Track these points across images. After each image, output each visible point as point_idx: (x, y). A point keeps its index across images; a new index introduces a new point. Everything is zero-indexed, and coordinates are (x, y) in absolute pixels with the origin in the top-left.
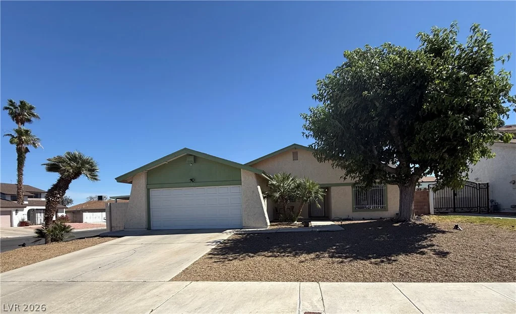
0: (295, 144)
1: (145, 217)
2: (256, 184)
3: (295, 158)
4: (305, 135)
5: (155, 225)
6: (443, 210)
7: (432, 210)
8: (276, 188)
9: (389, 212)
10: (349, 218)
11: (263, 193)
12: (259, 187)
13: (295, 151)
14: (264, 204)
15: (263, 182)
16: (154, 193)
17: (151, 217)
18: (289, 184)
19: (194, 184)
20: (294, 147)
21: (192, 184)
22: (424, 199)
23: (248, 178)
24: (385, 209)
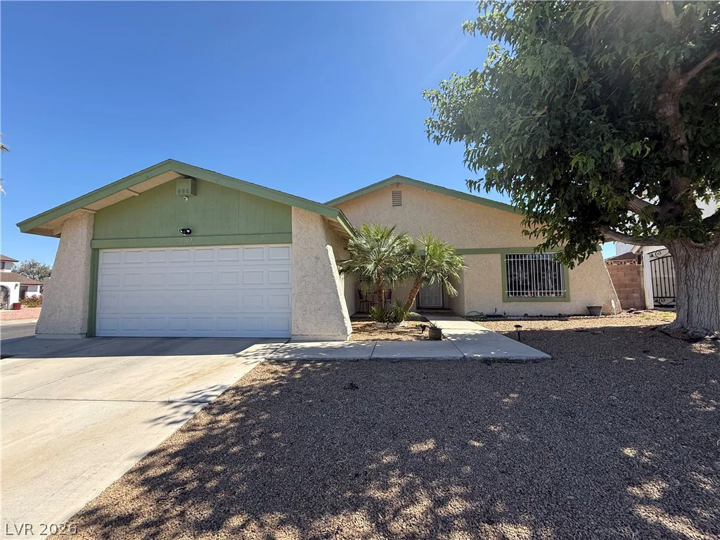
0: (397, 176)
1: (81, 308)
2: (324, 240)
3: (397, 202)
4: (432, 136)
5: (105, 325)
6: (667, 302)
7: (650, 302)
8: (364, 254)
9: (572, 303)
10: (497, 313)
11: (338, 262)
12: (330, 248)
13: (397, 190)
14: (340, 282)
15: (339, 239)
16: (108, 258)
17: (98, 307)
18: (391, 247)
19: (191, 239)
20: (395, 181)
21: (187, 239)
22: (633, 280)
23: (306, 229)
24: (566, 298)
